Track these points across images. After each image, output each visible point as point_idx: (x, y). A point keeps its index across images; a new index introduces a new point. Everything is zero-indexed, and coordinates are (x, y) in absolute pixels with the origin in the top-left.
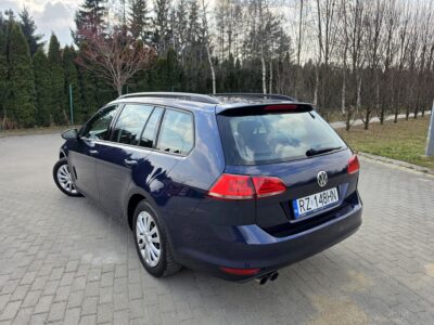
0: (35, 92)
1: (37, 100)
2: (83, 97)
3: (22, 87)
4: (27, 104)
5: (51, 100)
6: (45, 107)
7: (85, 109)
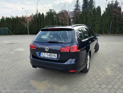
0: (100, 24)
1: (101, 26)
2: (115, 25)
3: (97, 23)
4: (97, 28)
5: (104, 26)
6: (102, 29)
7: (115, 29)
